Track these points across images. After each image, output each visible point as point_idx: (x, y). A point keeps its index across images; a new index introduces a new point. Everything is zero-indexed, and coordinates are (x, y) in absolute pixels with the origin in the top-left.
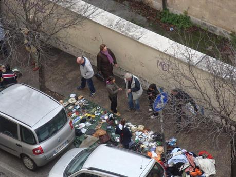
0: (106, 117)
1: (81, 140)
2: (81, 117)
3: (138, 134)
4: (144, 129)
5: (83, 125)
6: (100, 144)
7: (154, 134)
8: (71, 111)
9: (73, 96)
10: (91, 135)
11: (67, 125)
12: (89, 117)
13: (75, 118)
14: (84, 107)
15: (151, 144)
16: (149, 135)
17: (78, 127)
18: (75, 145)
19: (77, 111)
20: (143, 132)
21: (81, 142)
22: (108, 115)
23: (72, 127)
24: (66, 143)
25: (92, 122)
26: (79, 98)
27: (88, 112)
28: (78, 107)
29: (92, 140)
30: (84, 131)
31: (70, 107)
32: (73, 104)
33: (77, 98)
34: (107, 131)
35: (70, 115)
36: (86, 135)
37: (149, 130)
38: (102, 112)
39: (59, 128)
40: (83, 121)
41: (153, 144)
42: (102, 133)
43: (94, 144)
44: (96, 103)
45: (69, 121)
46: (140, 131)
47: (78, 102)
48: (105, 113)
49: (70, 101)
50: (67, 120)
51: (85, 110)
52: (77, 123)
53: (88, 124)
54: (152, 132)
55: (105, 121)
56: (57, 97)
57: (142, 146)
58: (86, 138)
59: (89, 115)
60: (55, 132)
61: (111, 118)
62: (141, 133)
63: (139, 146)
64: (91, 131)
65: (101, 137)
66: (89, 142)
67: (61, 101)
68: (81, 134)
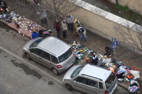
0: (90, 52)
1: (78, 62)
2: (78, 52)
3: (104, 59)
4: (107, 57)
5: (79, 55)
6: (87, 64)
7: (112, 60)
8: (74, 49)
9: (75, 42)
10: (83, 60)
11: (72, 55)
12: (82, 52)
13: (75, 52)
14: (79, 47)
15: (110, 64)
16: (109, 60)
17: (77, 56)
18: (75, 64)
19: (77, 49)
20: (106, 59)
21: (78, 63)
22: (91, 51)
23: (74, 56)
24: (71, 63)
25: (83, 54)
26: (77, 43)
27: (81, 49)
28: (77, 47)
29: (83, 62)
30: (80, 58)
31: (74, 47)
32: (75, 46)
33: (76, 43)
34: (90, 58)
35: (73, 51)
36: (80, 60)
37: (109, 58)
38: (88, 49)
39: (68, 56)
40: (79, 53)
41: (111, 64)
42: (88, 59)
43: (84, 64)
44: (85, 45)
45: (73, 53)
46: (105, 58)
47: (77, 45)
48: (89, 50)
49: (73, 44)
50: (72, 53)
51: (80, 49)
52: (77, 54)
53: (81, 55)
54: (110, 59)
55: (89, 53)
56: (68, 43)
57: (106, 65)
58: (80, 61)
59: (82, 51)
60: (67, 58)
61: (92, 52)
62: (105, 59)
63: (105, 65)
64: (83, 58)
65: (87, 60)
66: (82, 63)
67: (69, 44)
68: (78, 59)
